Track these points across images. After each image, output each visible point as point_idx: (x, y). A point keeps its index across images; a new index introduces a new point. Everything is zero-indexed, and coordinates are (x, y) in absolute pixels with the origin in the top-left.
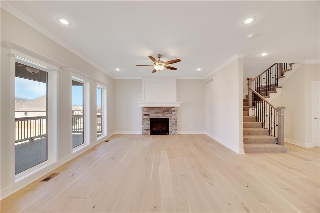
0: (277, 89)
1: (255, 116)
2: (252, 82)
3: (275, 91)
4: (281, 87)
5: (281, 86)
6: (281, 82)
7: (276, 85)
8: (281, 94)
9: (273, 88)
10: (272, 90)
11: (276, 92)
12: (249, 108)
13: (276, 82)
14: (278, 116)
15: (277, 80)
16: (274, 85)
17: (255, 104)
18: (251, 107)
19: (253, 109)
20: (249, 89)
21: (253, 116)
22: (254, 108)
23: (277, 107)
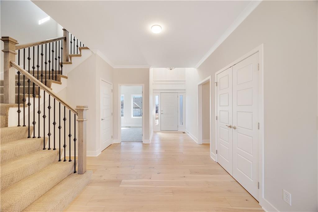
0: (62, 79)
1: (24, 126)
2: (17, 51)
3: (60, 81)
4: (67, 78)
5: (66, 76)
6: (66, 69)
7: (60, 72)
8: (66, 87)
9: (56, 76)
10: (54, 78)
11: (61, 84)
12: (7, 108)
13: (60, 69)
14: (77, 122)
15: (62, 66)
16: (57, 73)
17: (24, 100)
18: (12, 106)
19: (19, 111)
20: (9, 64)
21: (19, 126)
22: (22, 109)
23: (77, 107)
